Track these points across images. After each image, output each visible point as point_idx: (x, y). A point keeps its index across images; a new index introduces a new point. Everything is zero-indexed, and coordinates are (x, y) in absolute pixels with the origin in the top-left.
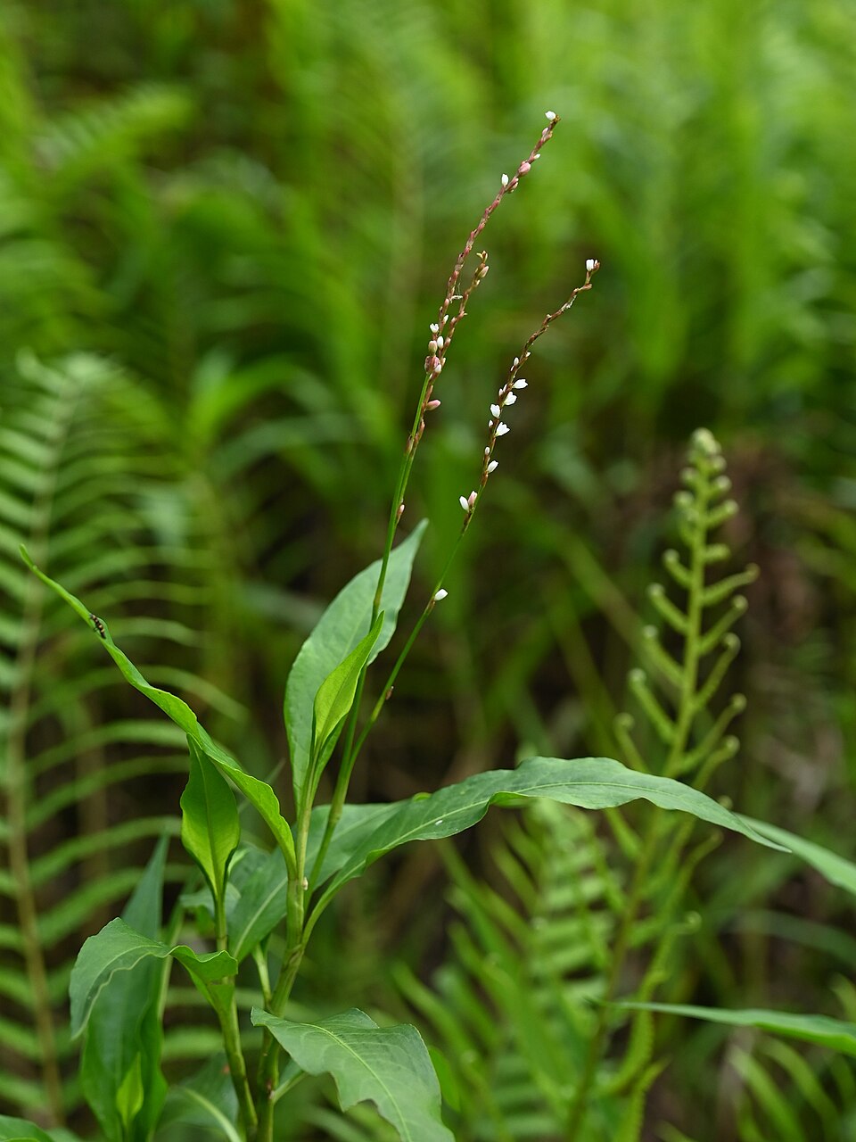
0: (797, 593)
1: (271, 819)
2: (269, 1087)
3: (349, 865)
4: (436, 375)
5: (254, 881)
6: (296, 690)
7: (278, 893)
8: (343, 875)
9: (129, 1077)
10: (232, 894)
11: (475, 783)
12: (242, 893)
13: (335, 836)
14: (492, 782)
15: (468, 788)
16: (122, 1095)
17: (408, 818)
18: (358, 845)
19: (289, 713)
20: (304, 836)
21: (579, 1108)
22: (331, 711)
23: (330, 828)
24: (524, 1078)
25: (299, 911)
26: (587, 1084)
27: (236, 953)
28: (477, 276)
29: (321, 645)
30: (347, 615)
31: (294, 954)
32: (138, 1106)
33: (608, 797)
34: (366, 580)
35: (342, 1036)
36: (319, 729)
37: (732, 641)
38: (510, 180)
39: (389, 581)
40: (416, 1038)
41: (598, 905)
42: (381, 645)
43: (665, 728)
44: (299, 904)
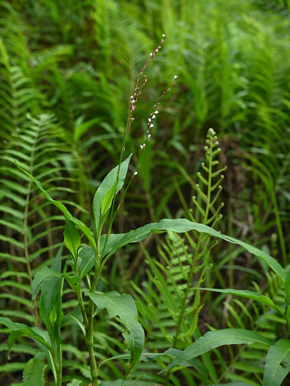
0: (240, 177)
1: (89, 238)
2: (91, 313)
3: (112, 250)
4: (133, 111)
5: (86, 256)
6: (96, 201)
7: (92, 259)
8: (110, 253)
9: (52, 311)
10: (80, 260)
11: (147, 227)
12: (83, 259)
13: (108, 243)
14: (152, 226)
15: (145, 228)
16: (51, 317)
17: (128, 237)
18: (114, 245)
19: (94, 208)
20: (99, 243)
21: (181, 318)
22: (105, 207)
23: (107, 240)
24: (166, 311)
25: (98, 264)
26: (183, 312)
27: (81, 276)
28: (144, 82)
29: (103, 189)
30: (110, 180)
31: (97, 276)
32: (55, 320)
33: (184, 229)
34: (115, 170)
35: (110, 298)
36: (102, 212)
37: (220, 187)
38: (152, 54)
39: (122, 170)
40: (131, 298)
41: (185, 263)
42: (120, 188)
43: (203, 212)
44: (98, 262)
